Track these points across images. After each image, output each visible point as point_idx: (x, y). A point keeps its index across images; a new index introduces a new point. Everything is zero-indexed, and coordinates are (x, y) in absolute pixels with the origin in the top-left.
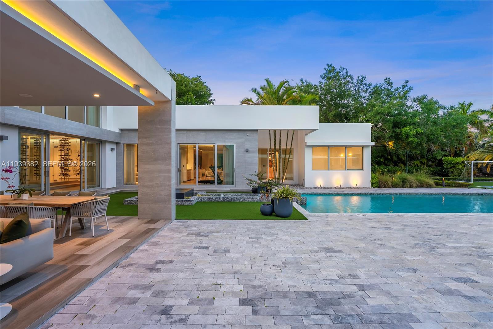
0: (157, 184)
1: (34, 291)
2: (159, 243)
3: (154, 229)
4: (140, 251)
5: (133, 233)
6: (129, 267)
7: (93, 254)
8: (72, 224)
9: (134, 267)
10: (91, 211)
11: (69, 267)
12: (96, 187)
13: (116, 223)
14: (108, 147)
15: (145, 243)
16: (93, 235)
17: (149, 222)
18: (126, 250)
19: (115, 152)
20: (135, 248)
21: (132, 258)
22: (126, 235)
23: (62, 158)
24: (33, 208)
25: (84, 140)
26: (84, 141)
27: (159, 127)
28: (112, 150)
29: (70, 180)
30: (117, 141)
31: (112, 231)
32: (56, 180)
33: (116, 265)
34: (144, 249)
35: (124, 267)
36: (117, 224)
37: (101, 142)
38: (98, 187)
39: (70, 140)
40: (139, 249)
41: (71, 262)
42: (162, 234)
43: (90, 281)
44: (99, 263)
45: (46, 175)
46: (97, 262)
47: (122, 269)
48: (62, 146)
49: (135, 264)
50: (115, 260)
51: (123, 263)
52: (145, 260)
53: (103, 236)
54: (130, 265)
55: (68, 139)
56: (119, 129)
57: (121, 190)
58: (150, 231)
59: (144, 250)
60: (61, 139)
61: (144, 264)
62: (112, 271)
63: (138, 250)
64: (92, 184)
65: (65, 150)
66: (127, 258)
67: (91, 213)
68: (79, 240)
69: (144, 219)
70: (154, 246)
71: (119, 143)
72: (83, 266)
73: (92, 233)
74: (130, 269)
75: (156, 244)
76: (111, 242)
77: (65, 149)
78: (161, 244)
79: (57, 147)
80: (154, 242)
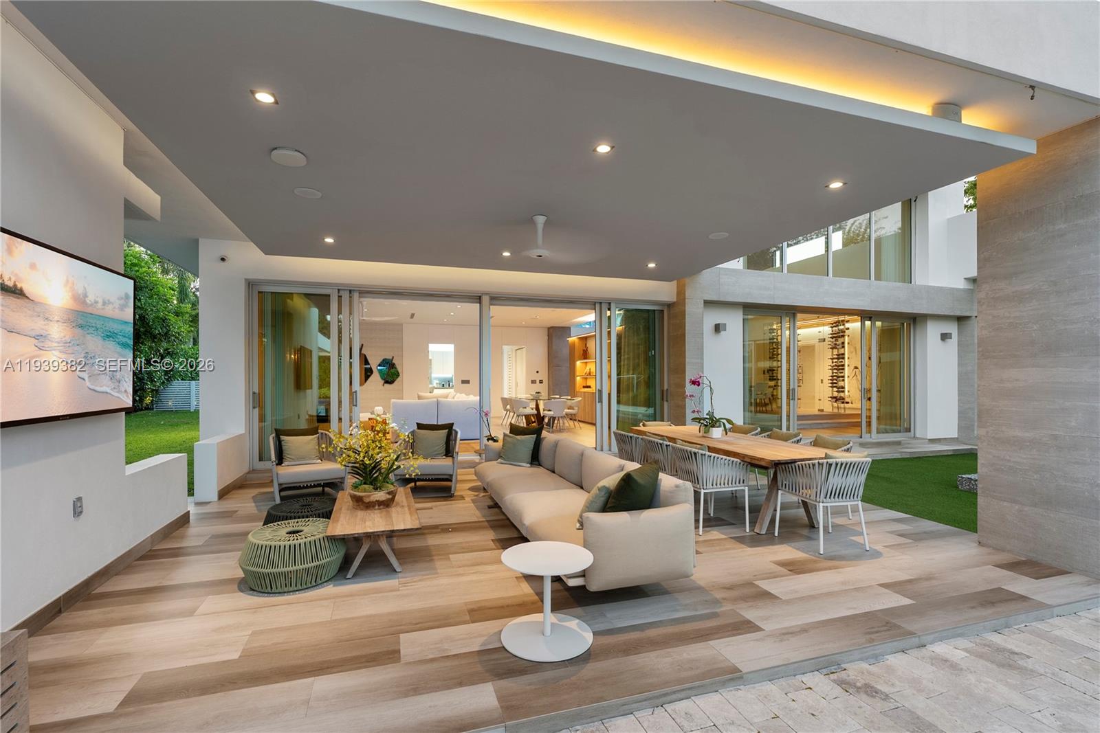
0: (1055, 437)
1: (638, 632)
2: (1021, 663)
3: (1023, 598)
4: (932, 659)
5: (934, 582)
6: (864, 697)
7: (788, 602)
8: (781, 510)
9: (880, 705)
10: (817, 488)
11: (723, 609)
12: (900, 432)
13: (902, 535)
14: (933, 331)
15: (961, 635)
16: (819, 549)
17: (1014, 566)
18: (877, 632)
19: (953, 342)
20: (915, 641)
21: (890, 670)
22: (910, 581)
23: (834, 364)
24: (705, 455)
25: (870, 319)
26: (869, 322)
27: (1063, 226)
28: (945, 337)
29: (848, 412)
30: (958, 313)
31: (876, 555)
32: (822, 411)
33: (827, 665)
34: (949, 657)
35: (845, 685)
36: (903, 540)
37: (915, 320)
38: (906, 431)
39: (847, 325)
40: (931, 648)
41: (735, 600)
42: (1057, 632)
43: (731, 676)
44: (787, 634)
45: (791, 398)
46: (782, 629)
47: (838, 690)
48: (834, 337)
49: (886, 697)
50: (831, 647)
51: (856, 670)
52: (928, 701)
53: (843, 563)
54: (870, 691)
55: (843, 321)
56: (965, 279)
57: (970, 447)
58: (1006, 601)
59: (946, 661)
60: (832, 324)
61: (918, 718)
62: (809, 679)
63: (924, 650)
64: (891, 425)
65: (838, 347)
66: (872, 661)
67: (817, 492)
68: (786, 552)
69: (1003, 550)
70: (994, 666)
71: (967, 318)
72: (749, 622)
73: (819, 545)
74: (863, 704)
75: (1007, 661)
76: (852, 587)
77: (838, 343)
78: (1032, 671)
79: (824, 340)
80: (1004, 650)
